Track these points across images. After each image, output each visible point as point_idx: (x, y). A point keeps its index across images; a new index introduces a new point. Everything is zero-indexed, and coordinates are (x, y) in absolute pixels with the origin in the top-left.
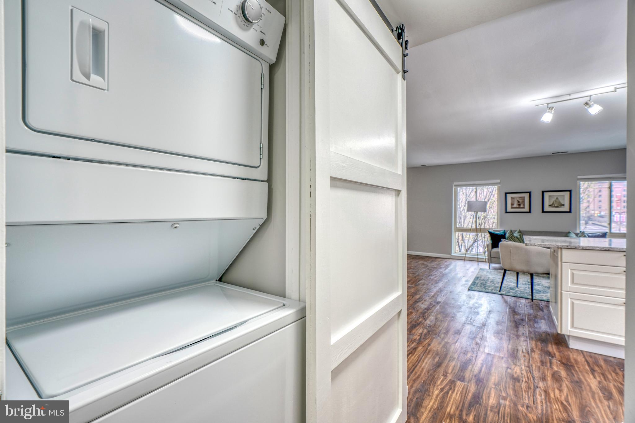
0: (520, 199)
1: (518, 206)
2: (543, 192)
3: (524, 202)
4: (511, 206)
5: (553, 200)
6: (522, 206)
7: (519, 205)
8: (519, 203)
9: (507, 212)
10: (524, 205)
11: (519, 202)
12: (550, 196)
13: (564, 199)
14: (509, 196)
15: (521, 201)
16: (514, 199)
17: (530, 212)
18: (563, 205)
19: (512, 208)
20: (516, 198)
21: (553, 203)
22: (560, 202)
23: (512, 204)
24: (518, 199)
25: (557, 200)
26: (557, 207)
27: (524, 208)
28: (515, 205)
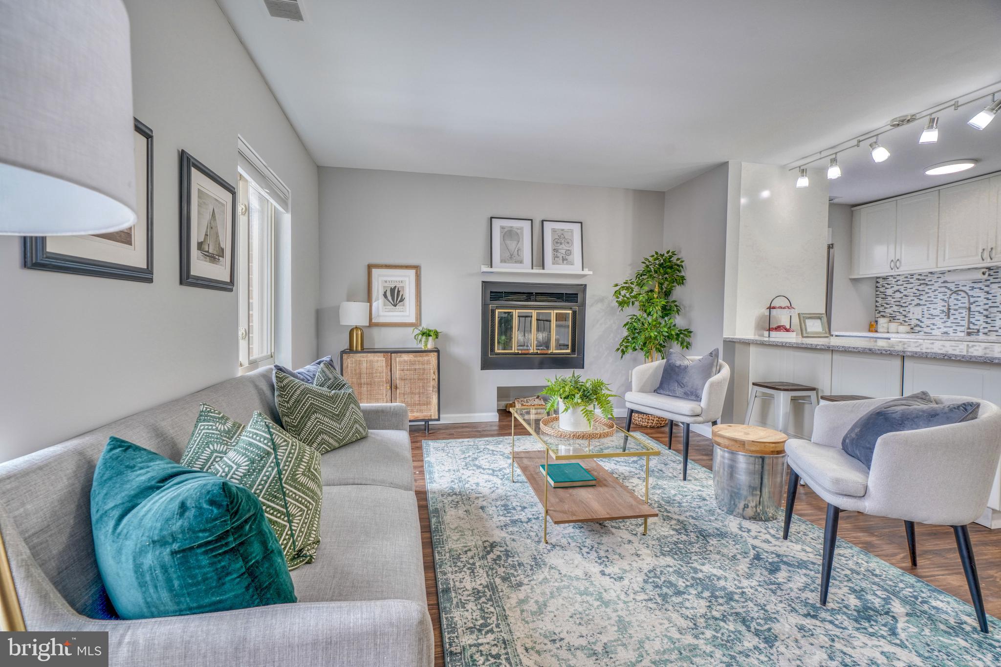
2: (189, 162)
5: (207, 217)
9: (40, 260)
12: (200, 194)
13: (224, 224)
17: (148, 276)
18: (223, 253)
21: (206, 235)
22: (217, 235)
25: (212, 222)
26: (212, 258)
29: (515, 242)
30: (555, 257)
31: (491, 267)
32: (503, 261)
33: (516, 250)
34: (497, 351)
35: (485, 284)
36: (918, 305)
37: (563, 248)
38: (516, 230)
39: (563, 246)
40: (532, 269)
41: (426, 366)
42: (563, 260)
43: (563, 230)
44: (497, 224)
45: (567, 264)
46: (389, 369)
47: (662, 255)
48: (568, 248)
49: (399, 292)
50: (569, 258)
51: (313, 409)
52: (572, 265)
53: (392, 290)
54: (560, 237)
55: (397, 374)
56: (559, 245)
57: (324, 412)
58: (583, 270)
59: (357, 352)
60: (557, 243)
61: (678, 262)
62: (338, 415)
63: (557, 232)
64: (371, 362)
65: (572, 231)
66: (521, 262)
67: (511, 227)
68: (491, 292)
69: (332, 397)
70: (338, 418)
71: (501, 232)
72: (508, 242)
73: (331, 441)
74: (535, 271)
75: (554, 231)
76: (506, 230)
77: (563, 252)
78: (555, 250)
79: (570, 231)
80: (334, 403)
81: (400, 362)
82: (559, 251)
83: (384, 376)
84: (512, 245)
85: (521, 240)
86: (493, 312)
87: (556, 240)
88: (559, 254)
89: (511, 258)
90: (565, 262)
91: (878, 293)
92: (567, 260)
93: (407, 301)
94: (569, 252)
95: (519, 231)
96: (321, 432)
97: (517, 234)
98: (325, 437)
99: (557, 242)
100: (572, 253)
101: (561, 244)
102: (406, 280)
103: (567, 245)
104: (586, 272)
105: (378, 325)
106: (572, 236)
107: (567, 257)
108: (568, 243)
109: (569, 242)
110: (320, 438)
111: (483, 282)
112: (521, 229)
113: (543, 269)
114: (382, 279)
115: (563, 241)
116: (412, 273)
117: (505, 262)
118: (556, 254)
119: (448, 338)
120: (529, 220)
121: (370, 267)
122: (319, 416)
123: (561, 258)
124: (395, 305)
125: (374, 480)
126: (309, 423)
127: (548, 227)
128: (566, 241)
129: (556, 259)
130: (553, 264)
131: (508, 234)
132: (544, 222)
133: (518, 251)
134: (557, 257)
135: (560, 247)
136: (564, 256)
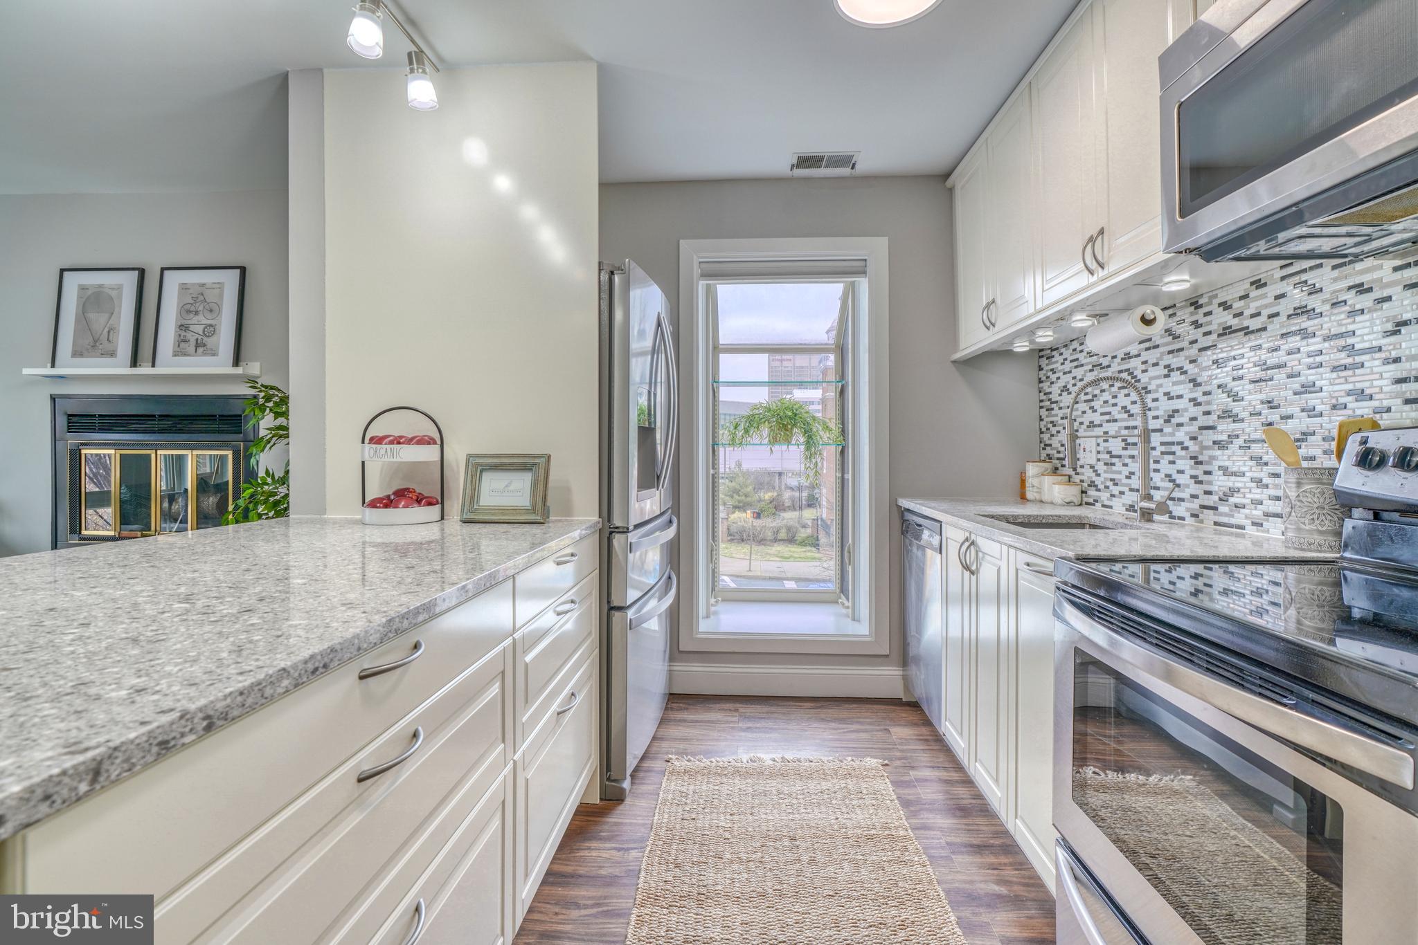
29: (107, 315)
30: (181, 341)
31: (57, 366)
32: (76, 353)
33: (106, 330)
34: (85, 532)
35: (54, 400)
36: (1092, 425)
37: (198, 323)
38: (109, 292)
39: (201, 318)
40: (134, 366)
42: (197, 345)
43: (203, 285)
44: (71, 282)
45: (204, 354)
48: (208, 322)
50: (210, 342)
52: (214, 355)
54: (195, 299)
56: (191, 315)
58: (237, 362)
60: (189, 312)
63: (191, 291)
65: (221, 286)
66: (112, 354)
67: (101, 286)
68: (70, 415)
71: (80, 297)
72: (91, 315)
74: (140, 370)
75: (184, 288)
76: (90, 292)
77: (199, 329)
78: (183, 327)
79: (218, 286)
82: (192, 328)
84: (98, 320)
85: (117, 310)
86: (75, 454)
87: (188, 307)
88: (189, 335)
89: (94, 346)
90: (200, 350)
91: (1042, 394)
92: (204, 345)
94: (211, 330)
95: (114, 293)
97: (111, 298)
99: (187, 310)
100: (217, 331)
101: (197, 313)
103: (208, 315)
106: (221, 296)
107: (205, 339)
108: (211, 311)
109: (214, 310)
111: (51, 396)
112: (119, 288)
113: (153, 366)
115: (201, 308)
117: (81, 355)
118: (183, 333)
120: (133, 269)
123: (193, 342)
127: (173, 281)
128: (207, 307)
129: (182, 345)
130: (175, 354)
131: (93, 301)
132: (166, 272)
133: (109, 332)
134: (185, 341)
135: (195, 320)
136: (200, 337)
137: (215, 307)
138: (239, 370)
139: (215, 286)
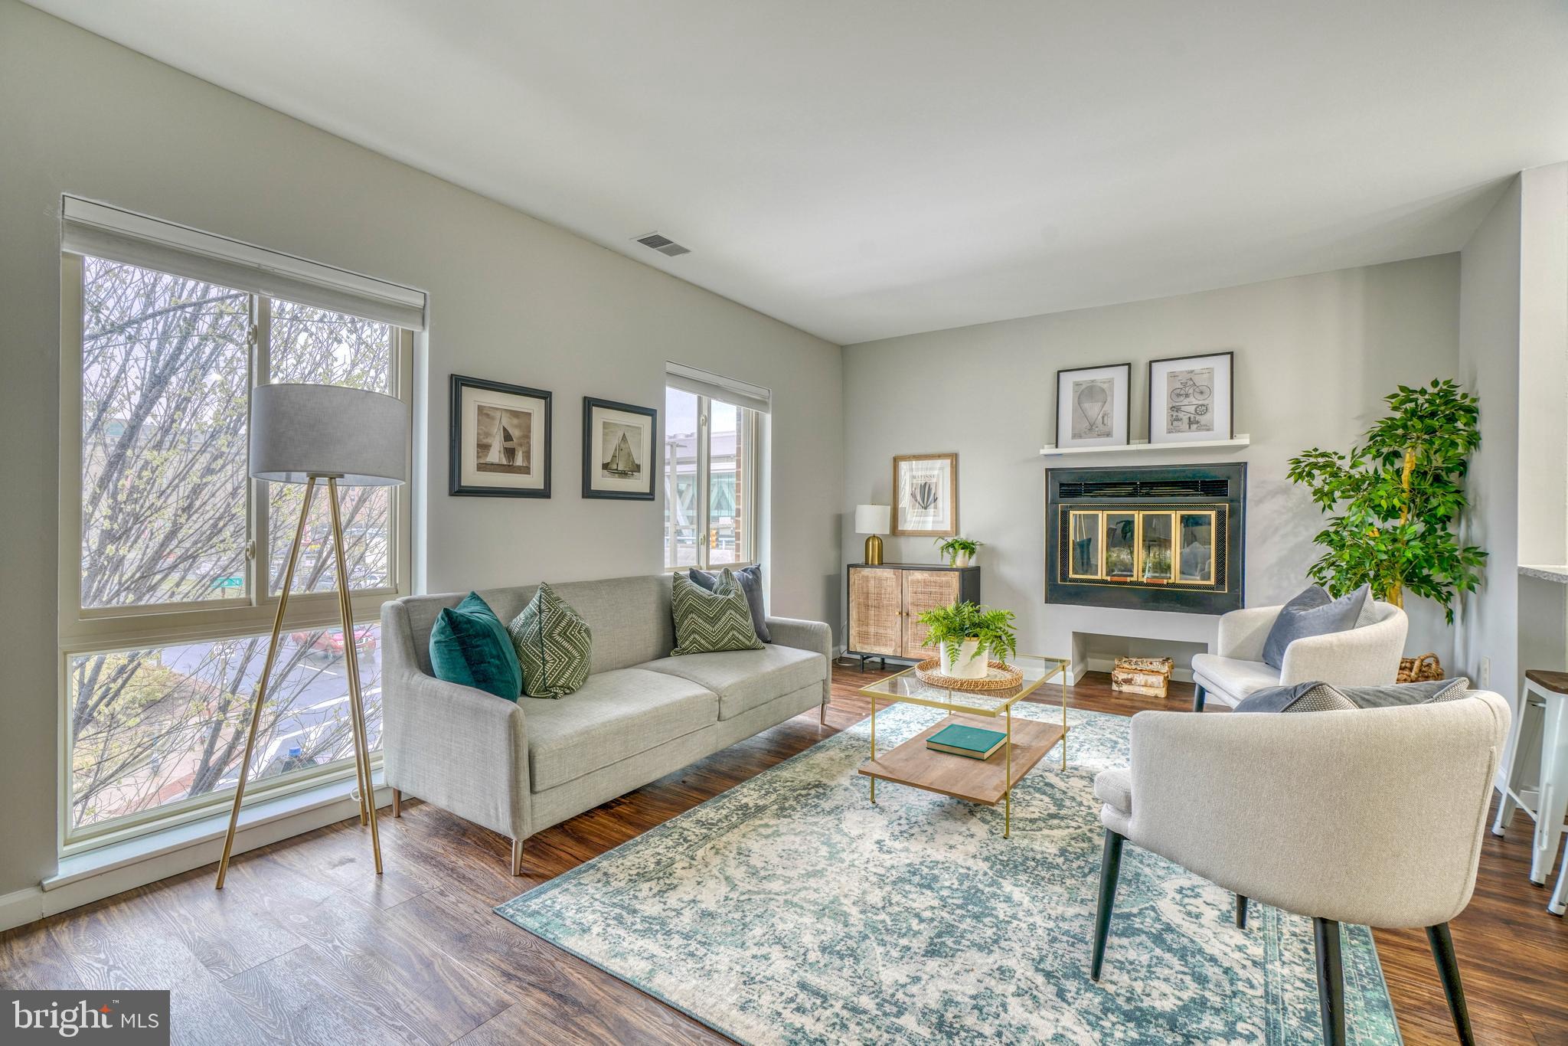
0: (515, 421)
1: (504, 462)
2: (589, 404)
3: (527, 436)
4: (478, 457)
5: (615, 442)
6: (519, 461)
7: (510, 453)
8: (509, 445)
9: (458, 490)
10: (527, 456)
11: (508, 437)
12: (606, 425)
13: (639, 444)
14: (472, 399)
15: (515, 433)
16: (488, 415)
17: (545, 493)
18: (638, 468)
19: (483, 467)
20: (498, 414)
21: (614, 456)
22: (629, 454)
23: (483, 447)
24: (506, 421)
25: (622, 446)
26: (623, 474)
27: (526, 470)
28: (495, 456)
29: (1100, 404)
30: (1174, 420)
31: (1057, 447)
32: (1076, 435)
33: (1101, 415)
34: (1071, 575)
35: (1051, 473)
37: (1189, 406)
38: (1099, 384)
39: (1192, 399)
40: (1128, 443)
41: (945, 590)
42: (1190, 423)
43: (1192, 372)
44: (1067, 380)
45: (1198, 430)
46: (900, 590)
47: (1423, 392)
48: (1200, 403)
49: (930, 490)
50: (1203, 419)
51: (691, 609)
52: (1208, 430)
53: (923, 486)
54: (1185, 385)
55: (909, 598)
56: (1182, 398)
57: (700, 614)
58: (1232, 438)
59: (873, 566)
60: (1179, 395)
61: (1467, 402)
62: (712, 618)
63: (1180, 378)
64: (880, 580)
65: (1211, 371)
66: (1109, 434)
67: (1093, 381)
68: (1062, 485)
69: (709, 601)
70: (713, 621)
71: (1075, 392)
72: (1086, 405)
73: (703, 642)
74: (1133, 447)
75: (1173, 376)
76: (1083, 387)
77: (1192, 409)
78: (1174, 408)
79: (1207, 371)
80: (710, 606)
81: (913, 582)
82: (1183, 408)
83: (897, 600)
84: (1093, 409)
85: (1109, 399)
86: (1065, 515)
87: (1178, 391)
88: (1181, 415)
89: (1091, 429)
90: (1194, 427)
92: (1198, 422)
93: (940, 502)
94: (1203, 409)
95: (1105, 386)
96: (694, 632)
97: (1103, 390)
98: (697, 637)
99: (1177, 394)
100: (1210, 410)
101: (1187, 396)
102: (938, 472)
103: (1199, 396)
104: (1243, 439)
105: (904, 533)
106: (1211, 379)
107: (1198, 418)
108: (1202, 393)
109: (1205, 391)
110: (692, 637)
111: (1047, 470)
112: (1111, 382)
113: (1149, 442)
114: (910, 474)
115: (1191, 391)
116: (947, 463)
117: (1080, 437)
118: (1175, 414)
119: (992, 552)
120: (1121, 365)
121: (896, 460)
122: (694, 616)
123: (1186, 421)
124: (926, 508)
125: (696, 677)
126: (686, 622)
127: (1161, 372)
128: (1197, 390)
129: (1175, 423)
130: (1169, 432)
131: (1087, 393)
132: (1153, 364)
133: (1103, 417)
134: (1178, 419)
135: (1186, 402)
136: (1192, 416)
137: (1204, 389)
138: (1236, 442)
139: (1204, 371)
